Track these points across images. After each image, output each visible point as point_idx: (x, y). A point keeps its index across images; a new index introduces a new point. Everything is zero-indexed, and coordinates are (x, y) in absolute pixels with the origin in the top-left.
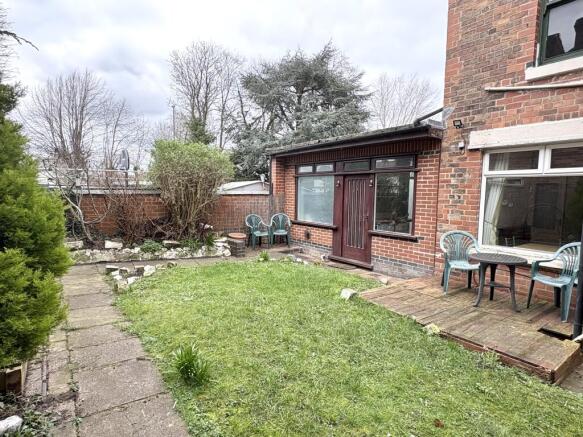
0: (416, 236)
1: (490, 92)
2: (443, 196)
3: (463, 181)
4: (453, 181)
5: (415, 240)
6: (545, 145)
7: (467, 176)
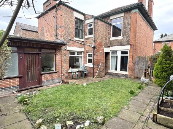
0: (57, 71)
1: (70, 39)
2: (63, 60)
3: (66, 57)
4: (64, 57)
5: (57, 72)
6: (76, 51)
7: (67, 56)
